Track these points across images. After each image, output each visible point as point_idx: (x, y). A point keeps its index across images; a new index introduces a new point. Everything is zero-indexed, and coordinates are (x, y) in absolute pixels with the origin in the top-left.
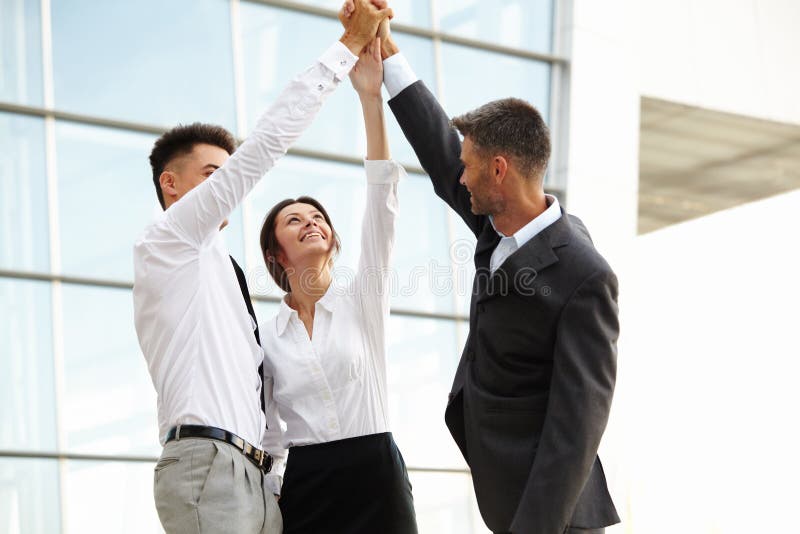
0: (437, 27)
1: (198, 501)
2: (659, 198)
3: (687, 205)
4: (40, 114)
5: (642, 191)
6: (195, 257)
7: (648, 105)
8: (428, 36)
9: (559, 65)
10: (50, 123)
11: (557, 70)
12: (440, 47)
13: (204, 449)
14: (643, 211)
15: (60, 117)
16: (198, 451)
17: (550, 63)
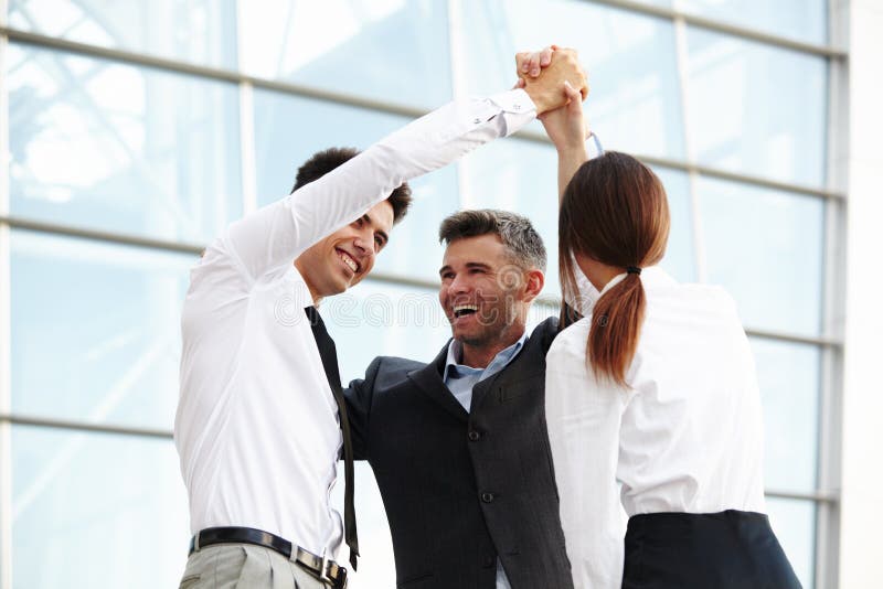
6: (246, 296)
8: (685, 169)
9: (835, 201)
13: (229, 559)
16: (223, 561)
17: (824, 197)
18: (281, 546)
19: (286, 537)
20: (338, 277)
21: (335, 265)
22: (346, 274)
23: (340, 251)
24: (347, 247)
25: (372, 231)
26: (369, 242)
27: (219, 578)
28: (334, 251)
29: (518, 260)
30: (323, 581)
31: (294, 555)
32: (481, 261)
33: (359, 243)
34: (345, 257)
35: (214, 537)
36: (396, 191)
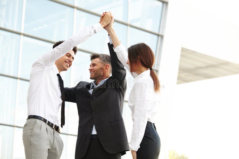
0: (129, 23)
1: (30, 136)
2: (183, 75)
3: (190, 78)
4: (19, 34)
5: (179, 73)
6: (44, 69)
7: (183, 50)
8: (127, 25)
9: (160, 36)
10: (22, 36)
11: (160, 38)
12: (129, 28)
13: (34, 122)
14: (179, 78)
15: (24, 35)
16: (32, 122)
17: (158, 35)
18: (45, 121)
19: (46, 119)
20: (66, 67)
21: (65, 65)
22: (67, 67)
23: (66, 62)
24: (67, 61)
25: (71, 57)
26: (71, 59)
27: (31, 125)
28: (65, 62)
29: (103, 63)
30: (53, 129)
31: (47, 122)
32: (95, 63)
33: (69, 60)
34: (67, 63)
35: (32, 117)
36: (74, 48)
